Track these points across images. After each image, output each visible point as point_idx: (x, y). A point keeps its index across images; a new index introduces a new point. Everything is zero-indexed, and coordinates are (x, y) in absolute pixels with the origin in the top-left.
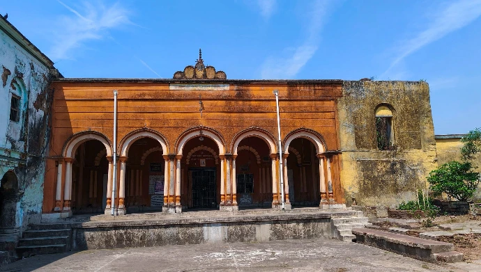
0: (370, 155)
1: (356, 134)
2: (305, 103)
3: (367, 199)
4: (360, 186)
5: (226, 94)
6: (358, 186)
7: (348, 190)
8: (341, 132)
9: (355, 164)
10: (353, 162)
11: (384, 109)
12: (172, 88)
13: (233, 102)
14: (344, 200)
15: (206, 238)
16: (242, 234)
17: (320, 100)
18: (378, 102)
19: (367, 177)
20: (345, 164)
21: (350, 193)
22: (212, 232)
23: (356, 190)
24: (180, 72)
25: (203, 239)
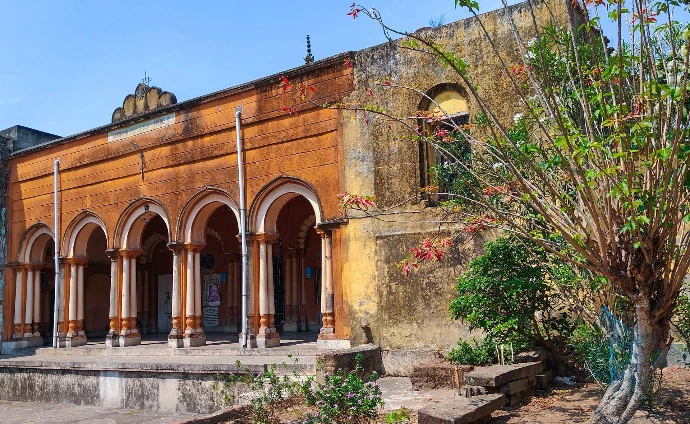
0: (405, 221)
1: (377, 173)
2: (286, 122)
3: (394, 330)
4: (381, 296)
5: (170, 132)
6: (376, 299)
7: (356, 307)
8: (347, 174)
9: (372, 247)
10: (368, 243)
11: (448, 98)
12: (111, 139)
13: (180, 145)
14: (347, 331)
15: (102, 396)
16: (143, 395)
17: (311, 110)
18: (428, 84)
19: (396, 276)
20: (354, 247)
21: (361, 315)
22: (109, 385)
23: (373, 308)
24: (119, 109)
25: (98, 396)
